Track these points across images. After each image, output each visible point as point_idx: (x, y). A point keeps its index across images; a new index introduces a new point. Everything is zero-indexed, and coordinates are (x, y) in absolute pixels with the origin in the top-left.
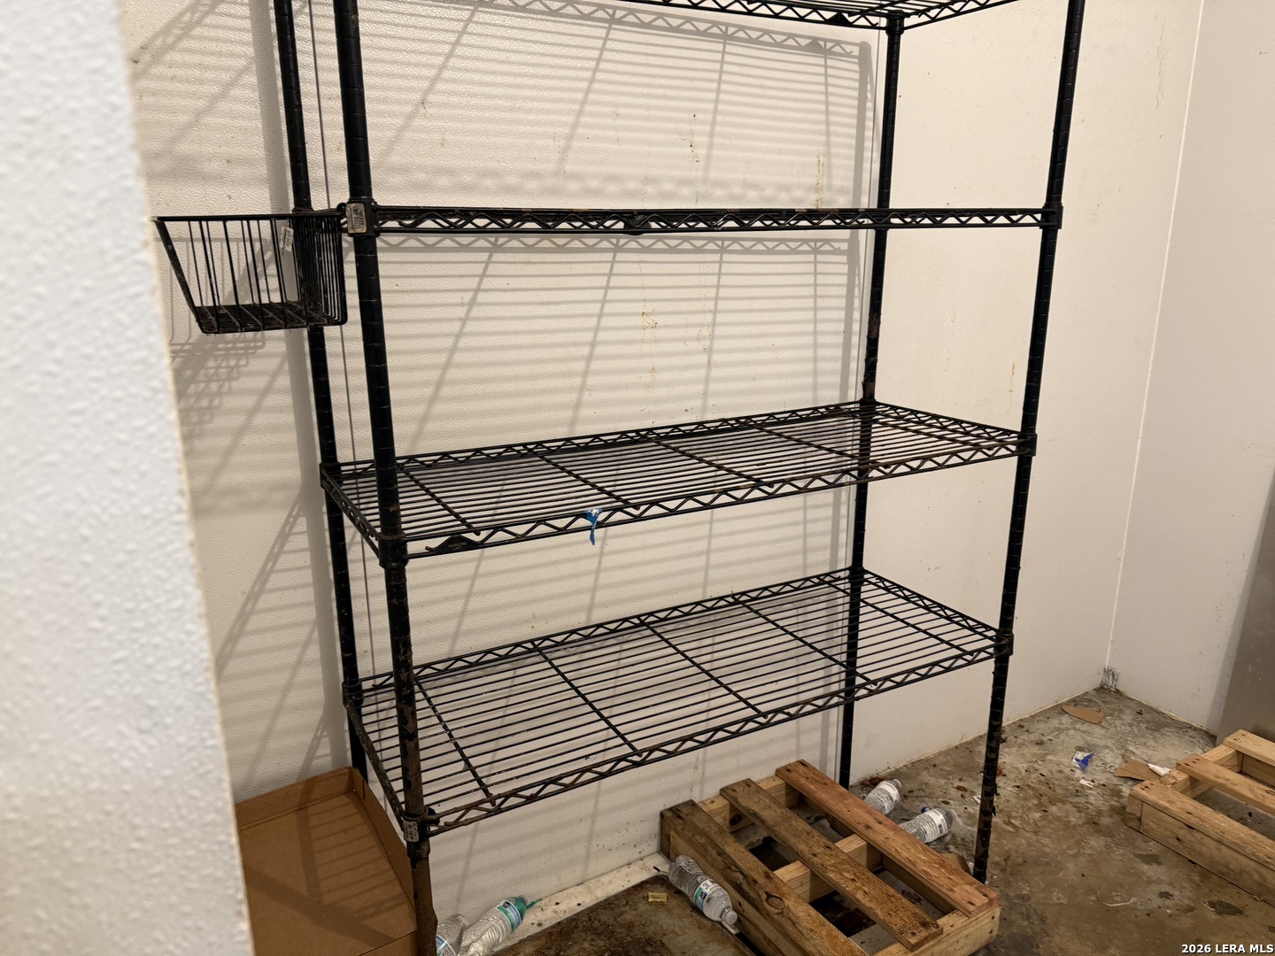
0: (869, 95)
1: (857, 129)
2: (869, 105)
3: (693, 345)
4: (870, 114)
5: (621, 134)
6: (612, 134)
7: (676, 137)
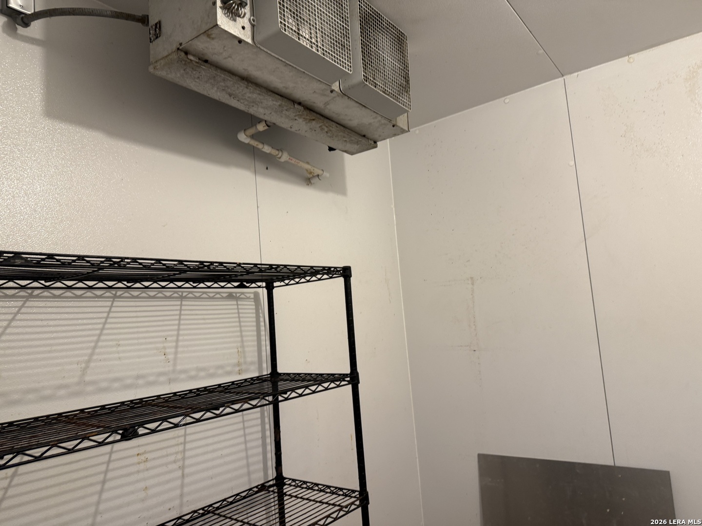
0: (261, 315)
1: (257, 332)
2: (262, 319)
3: (171, 467)
4: (262, 324)
5: (121, 355)
6: (116, 355)
7: (155, 351)
